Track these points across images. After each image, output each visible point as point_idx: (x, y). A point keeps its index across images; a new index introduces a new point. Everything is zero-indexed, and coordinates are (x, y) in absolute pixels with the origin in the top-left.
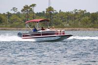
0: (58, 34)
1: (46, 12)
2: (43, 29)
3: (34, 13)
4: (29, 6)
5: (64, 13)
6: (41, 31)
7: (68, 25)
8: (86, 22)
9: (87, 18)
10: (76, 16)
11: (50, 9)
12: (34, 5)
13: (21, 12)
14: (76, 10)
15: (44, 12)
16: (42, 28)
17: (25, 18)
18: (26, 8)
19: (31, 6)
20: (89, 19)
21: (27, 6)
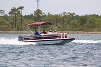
0: (60, 37)
1: (35, 14)
2: (44, 33)
3: (22, 15)
4: (16, 8)
5: (52, 16)
6: (43, 34)
7: (56, 28)
8: (75, 25)
9: (76, 21)
10: (65, 19)
11: (38, 12)
12: (21, 8)
13: (8, 15)
14: (65, 13)
15: (32, 14)
16: (44, 31)
17: (12, 21)
18: (14, 10)
19: (19, 8)
20: (78, 22)
21: (15, 8)
